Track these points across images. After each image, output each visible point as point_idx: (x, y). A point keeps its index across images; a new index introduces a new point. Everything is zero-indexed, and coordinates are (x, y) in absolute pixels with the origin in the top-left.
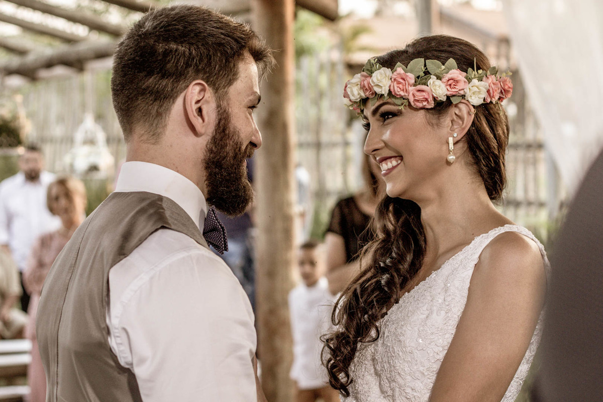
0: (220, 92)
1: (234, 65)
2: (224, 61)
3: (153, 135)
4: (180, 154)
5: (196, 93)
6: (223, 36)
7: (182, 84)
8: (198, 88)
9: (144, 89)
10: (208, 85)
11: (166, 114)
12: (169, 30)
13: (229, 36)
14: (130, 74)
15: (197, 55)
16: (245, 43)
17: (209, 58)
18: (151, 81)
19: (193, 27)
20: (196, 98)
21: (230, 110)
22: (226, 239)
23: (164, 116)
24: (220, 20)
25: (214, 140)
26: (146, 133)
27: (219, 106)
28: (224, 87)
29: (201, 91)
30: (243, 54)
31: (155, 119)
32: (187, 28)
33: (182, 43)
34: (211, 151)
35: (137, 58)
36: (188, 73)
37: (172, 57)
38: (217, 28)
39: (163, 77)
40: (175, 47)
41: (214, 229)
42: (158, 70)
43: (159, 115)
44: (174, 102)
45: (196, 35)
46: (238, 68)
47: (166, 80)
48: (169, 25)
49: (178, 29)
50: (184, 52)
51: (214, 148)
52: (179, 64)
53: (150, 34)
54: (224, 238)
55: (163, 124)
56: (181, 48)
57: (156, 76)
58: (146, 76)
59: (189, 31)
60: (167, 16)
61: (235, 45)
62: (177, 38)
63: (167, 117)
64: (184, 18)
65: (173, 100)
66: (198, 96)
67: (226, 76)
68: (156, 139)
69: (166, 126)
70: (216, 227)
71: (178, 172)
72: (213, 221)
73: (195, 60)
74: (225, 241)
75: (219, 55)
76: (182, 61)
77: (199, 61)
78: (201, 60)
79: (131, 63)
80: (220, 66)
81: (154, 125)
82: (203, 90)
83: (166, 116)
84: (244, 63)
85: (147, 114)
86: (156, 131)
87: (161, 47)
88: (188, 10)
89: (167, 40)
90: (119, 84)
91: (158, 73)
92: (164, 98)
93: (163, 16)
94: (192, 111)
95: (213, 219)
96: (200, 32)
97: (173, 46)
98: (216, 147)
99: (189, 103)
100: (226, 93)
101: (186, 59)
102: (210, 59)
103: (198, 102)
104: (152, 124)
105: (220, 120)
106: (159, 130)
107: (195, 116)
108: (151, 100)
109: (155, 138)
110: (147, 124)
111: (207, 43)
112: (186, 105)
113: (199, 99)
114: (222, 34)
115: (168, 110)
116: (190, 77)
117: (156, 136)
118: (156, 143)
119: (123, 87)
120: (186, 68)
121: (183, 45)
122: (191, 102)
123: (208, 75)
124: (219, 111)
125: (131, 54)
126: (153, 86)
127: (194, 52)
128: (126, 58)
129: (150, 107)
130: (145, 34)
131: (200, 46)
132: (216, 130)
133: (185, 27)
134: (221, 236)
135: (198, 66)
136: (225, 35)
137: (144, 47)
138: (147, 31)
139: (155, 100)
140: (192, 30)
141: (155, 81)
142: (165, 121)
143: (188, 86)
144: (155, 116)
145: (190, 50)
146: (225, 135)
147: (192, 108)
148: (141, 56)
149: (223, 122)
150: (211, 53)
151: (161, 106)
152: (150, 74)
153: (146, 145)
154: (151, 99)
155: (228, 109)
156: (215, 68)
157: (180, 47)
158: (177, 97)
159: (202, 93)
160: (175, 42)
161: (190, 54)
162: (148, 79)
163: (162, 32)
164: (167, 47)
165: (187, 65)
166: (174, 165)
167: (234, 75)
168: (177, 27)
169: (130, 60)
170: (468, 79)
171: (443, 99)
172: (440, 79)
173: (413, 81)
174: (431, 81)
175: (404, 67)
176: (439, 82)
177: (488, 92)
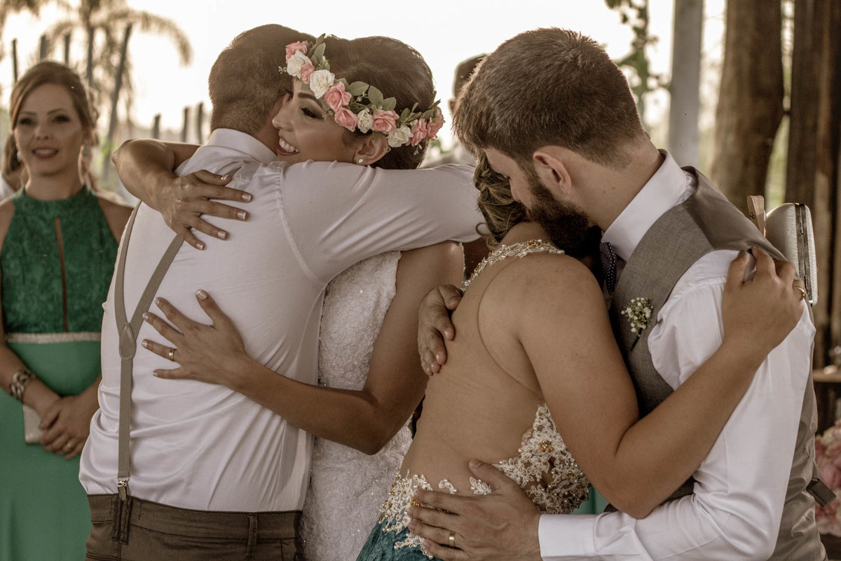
170: (398, 124)
171: (365, 131)
172: (372, 114)
173: (347, 104)
174: (363, 112)
175: (347, 83)
176: (369, 116)
177: (411, 139)
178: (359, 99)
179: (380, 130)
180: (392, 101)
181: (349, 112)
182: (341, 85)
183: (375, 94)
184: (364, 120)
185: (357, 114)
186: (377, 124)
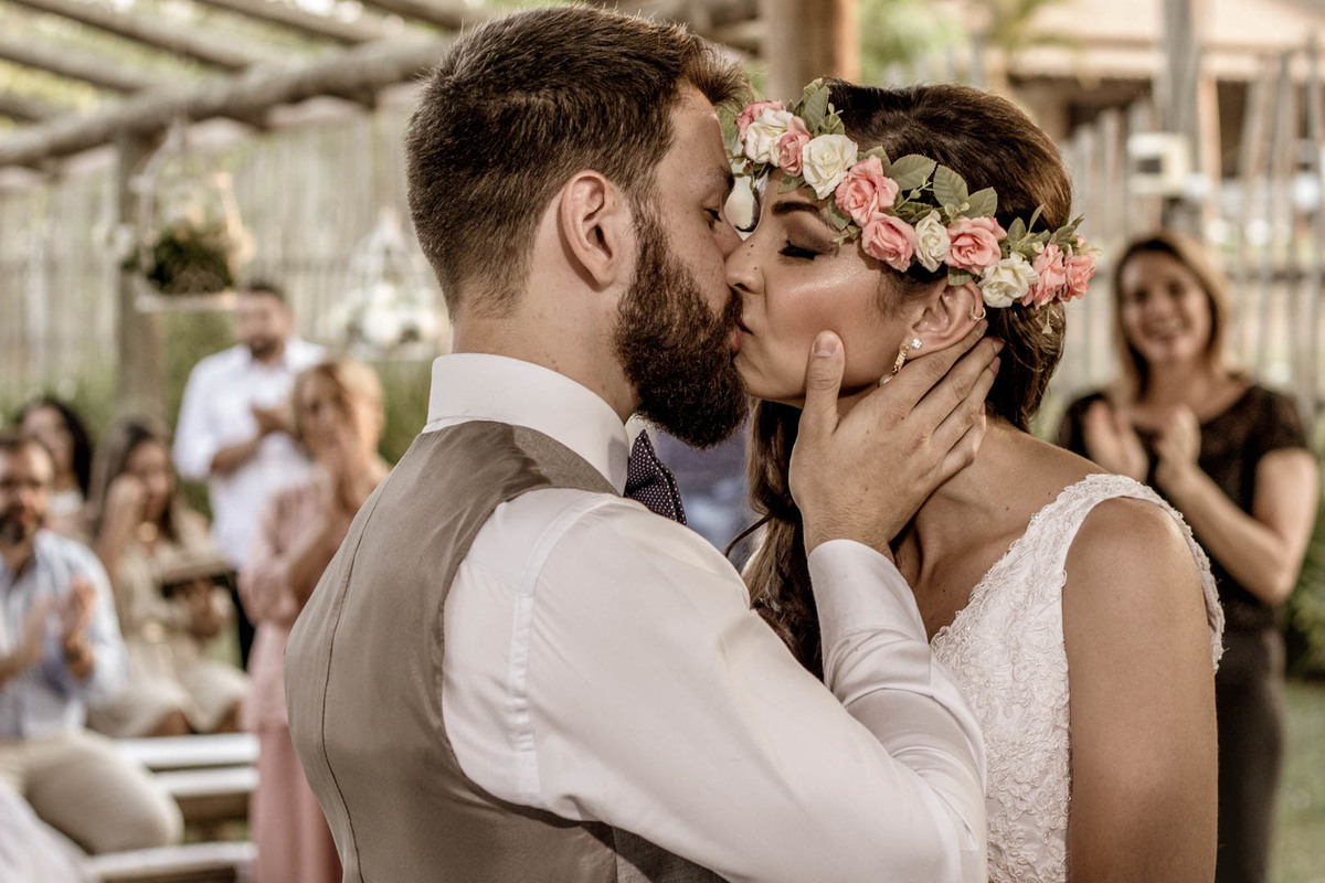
0: (637, 183)
1: (660, 119)
2: (636, 113)
3: (501, 298)
4: (561, 331)
5: (584, 200)
6: (624, 60)
7: (551, 180)
8: (587, 188)
9: (473, 204)
10: (607, 177)
11: (525, 250)
12: (505, 69)
13: (639, 57)
14: (439, 178)
15: (574, 109)
16: (678, 66)
17: (601, 110)
18: (484, 184)
19: (556, 52)
20: (584, 210)
21: (663, 221)
22: (679, 499)
23: (522, 253)
24: (615, 26)
25: (636, 292)
26: (486, 295)
27: (638, 217)
28: (645, 168)
29: (593, 193)
30: (676, 91)
31: (502, 262)
32: (542, 55)
33: (537, 89)
34: (631, 318)
35: (449, 141)
36: (561, 151)
37: (521, 123)
38: (611, 44)
39: (508, 170)
40: (524, 100)
41: (651, 480)
42: (496, 157)
43: (510, 253)
44: (537, 222)
45: (564, 67)
46: (669, 123)
47: (517, 176)
48: (502, 58)
49: (525, 61)
50: (545, 109)
51: (637, 310)
52: (539, 134)
53: (466, 84)
54: (674, 497)
55: (521, 272)
56: (537, 101)
57: (493, 170)
58: (473, 175)
59: (549, 62)
60: (498, 37)
61: (654, 76)
62: (524, 82)
63: (528, 256)
64: (535, 35)
65: (536, 216)
66: (590, 206)
67: (645, 143)
68: (509, 306)
69: (527, 273)
70: (654, 476)
71: (557, 370)
72: (645, 462)
73: (571, 121)
74: (676, 504)
75: (622, 100)
76: (543, 129)
77: (580, 121)
78: (584, 121)
79: (438, 154)
80: (628, 124)
81: (502, 277)
82: (599, 189)
83: (525, 253)
84: (680, 109)
85: (486, 255)
86: (506, 290)
87: (494, 108)
88: (544, 17)
89: (502, 90)
90: (421, 204)
91: (496, 164)
92: (515, 215)
93: (488, 41)
94: (579, 239)
95: (647, 459)
96: (572, 60)
97: (518, 98)
98: (642, 308)
99: (570, 224)
100: (651, 182)
101: (551, 122)
102: (604, 112)
103: (589, 217)
104: (498, 276)
105: (645, 248)
106: (513, 286)
107: (586, 249)
108: (490, 225)
109: (506, 304)
110: (487, 277)
111: (592, 81)
112: (565, 227)
113: (591, 211)
114: (624, 54)
115: (529, 240)
116: (566, 160)
117: (507, 297)
118: (508, 313)
119: (431, 207)
120: (555, 141)
121: (542, 93)
122: (574, 221)
123: (604, 149)
124: (640, 229)
125: (435, 136)
126: (490, 193)
127: (566, 103)
128: (426, 146)
129: (490, 240)
130: (457, 86)
131: (578, 90)
132: (639, 271)
133: (538, 56)
134: (666, 494)
135: (579, 134)
136: (630, 57)
137: (459, 114)
138: (459, 79)
139: (499, 223)
140: (555, 59)
141: (492, 182)
142: (524, 265)
143: (564, 183)
144: (502, 258)
145: (556, 101)
146: (659, 278)
147: (580, 232)
148: (456, 134)
149: (651, 250)
150: (604, 98)
151: (513, 234)
152: (479, 168)
153: (487, 321)
154: (488, 222)
155: (659, 220)
156: (618, 130)
157: (533, 98)
158: (542, 209)
159: (598, 198)
160: (521, 88)
161: (559, 109)
162: (478, 181)
163: (490, 74)
164: (506, 104)
165: (557, 135)
166: (548, 356)
167: (662, 139)
168: (520, 58)
169: (434, 147)
170: (1005, 248)
171: (933, 267)
172: (946, 226)
173: (889, 202)
174: (928, 220)
175: (887, 158)
176: (940, 230)
177: (1033, 287)
178: (916, 194)
179: (965, 261)
180: (989, 196)
181: (896, 221)
182: (874, 164)
183: (950, 182)
184: (931, 242)
185: (914, 224)
186: (960, 249)
